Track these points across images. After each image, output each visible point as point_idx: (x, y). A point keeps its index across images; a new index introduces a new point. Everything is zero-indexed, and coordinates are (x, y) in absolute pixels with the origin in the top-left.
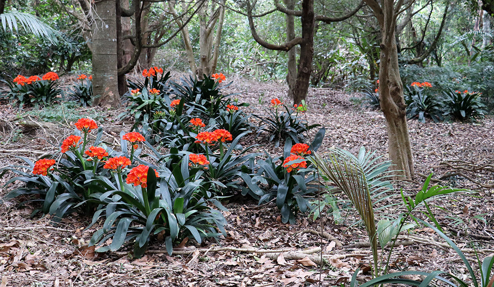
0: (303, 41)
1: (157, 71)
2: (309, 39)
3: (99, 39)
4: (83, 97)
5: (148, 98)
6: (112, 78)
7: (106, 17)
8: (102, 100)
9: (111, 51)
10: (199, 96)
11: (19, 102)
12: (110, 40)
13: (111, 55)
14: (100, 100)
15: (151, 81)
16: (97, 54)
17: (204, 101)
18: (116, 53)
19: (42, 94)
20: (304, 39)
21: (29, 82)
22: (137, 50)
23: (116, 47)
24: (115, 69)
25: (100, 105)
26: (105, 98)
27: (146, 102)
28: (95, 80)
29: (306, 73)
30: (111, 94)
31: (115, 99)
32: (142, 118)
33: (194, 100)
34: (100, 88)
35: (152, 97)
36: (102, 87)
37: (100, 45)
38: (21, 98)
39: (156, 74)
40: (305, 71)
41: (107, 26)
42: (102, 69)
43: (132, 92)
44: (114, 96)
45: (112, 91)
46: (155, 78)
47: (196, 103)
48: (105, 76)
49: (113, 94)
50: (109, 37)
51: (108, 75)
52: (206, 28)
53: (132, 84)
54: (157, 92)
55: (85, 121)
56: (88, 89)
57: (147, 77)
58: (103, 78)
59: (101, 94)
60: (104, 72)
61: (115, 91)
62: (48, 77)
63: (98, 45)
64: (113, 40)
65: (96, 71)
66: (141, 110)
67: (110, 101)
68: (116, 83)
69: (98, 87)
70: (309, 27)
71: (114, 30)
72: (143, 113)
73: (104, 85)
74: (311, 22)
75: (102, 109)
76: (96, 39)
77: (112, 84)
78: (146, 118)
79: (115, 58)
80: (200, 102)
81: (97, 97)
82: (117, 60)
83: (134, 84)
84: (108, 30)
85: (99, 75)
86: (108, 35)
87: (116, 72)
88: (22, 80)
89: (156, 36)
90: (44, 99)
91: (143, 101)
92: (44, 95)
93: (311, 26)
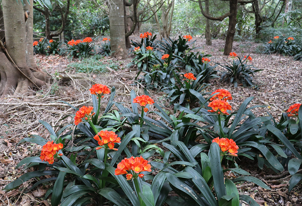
0: (231, 15)
1: (148, 35)
2: (234, 13)
3: (113, 16)
4: (106, 51)
5: (145, 53)
6: (122, 40)
7: (117, 2)
8: (117, 54)
9: (121, 24)
10: (176, 50)
11: (71, 56)
12: (120, 16)
13: (121, 25)
14: (115, 54)
15: (145, 41)
16: (113, 26)
17: (180, 54)
18: (124, 25)
19: (83, 50)
20: (232, 14)
21: (76, 43)
22: (135, 23)
23: (124, 20)
24: (124, 35)
25: (115, 57)
26: (118, 52)
27: (145, 55)
28: (112, 41)
29: (232, 34)
30: (122, 50)
31: (124, 53)
32: (142, 66)
33: (173, 52)
34: (115, 46)
35: (148, 52)
36: (116, 46)
37: (114, 20)
38: (71, 53)
39: (148, 36)
40: (232, 33)
41: (118, 8)
42: (116, 35)
43: (135, 49)
44: (124, 51)
45: (122, 48)
46: (147, 39)
47: (175, 54)
48: (118, 39)
49: (123, 50)
50: (120, 15)
51: (119, 38)
52: (166, 12)
53: (134, 43)
54: (151, 48)
55: (98, 87)
56: (109, 46)
57: (142, 39)
58: (116, 41)
59: (116, 50)
60: (117, 36)
61: (124, 48)
62: (86, 41)
63: (113, 20)
64: (122, 16)
65: (112, 36)
66: (142, 61)
67: (121, 54)
68: (125, 43)
69: (113, 46)
70: (234, 6)
71: (122, 10)
72: (143, 63)
73: (117, 45)
74: (236, 3)
75: (116, 59)
76: (111, 17)
77: (122, 44)
78: (145, 67)
79: (123, 28)
80: (177, 54)
81: (113, 52)
82: (124, 29)
83: (136, 43)
84: (119, 10)
85: (114, 39)
86: (119, 13)
87: (124, 36)
88: (72, 43)
89: (141, 18)
90: (84, 53)
91: (142, 55)
92: (84, 51)
93: (235, 6)
